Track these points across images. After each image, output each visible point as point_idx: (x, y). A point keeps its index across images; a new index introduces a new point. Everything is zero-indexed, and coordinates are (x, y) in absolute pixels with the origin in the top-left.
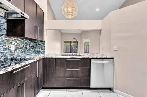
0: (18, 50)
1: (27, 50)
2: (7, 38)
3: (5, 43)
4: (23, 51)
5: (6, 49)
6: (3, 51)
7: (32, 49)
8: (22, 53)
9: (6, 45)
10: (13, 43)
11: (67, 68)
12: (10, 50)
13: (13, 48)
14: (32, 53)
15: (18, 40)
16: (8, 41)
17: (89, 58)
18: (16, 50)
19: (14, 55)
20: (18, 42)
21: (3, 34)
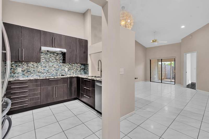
0: (70, 71)
1: (78, 71)
2: (63, 64)
3: (62, 67)
4: (74, 71)
5: (62, 70)
6: (60, 71)
7: (83, 71)
8: (73, 73)
9: (62, 68)
10: (67, 66)
11: (85, 87)
12: (65, 71)
13: (66, 70)
14: (83, 73)
15: (70, 65)
16: (63, 66)
17: (95, 79)
18: (68, 70)
19: (67, 73)
20: (70, 66)
21: (61, 62)
